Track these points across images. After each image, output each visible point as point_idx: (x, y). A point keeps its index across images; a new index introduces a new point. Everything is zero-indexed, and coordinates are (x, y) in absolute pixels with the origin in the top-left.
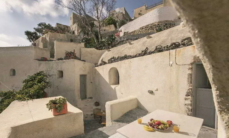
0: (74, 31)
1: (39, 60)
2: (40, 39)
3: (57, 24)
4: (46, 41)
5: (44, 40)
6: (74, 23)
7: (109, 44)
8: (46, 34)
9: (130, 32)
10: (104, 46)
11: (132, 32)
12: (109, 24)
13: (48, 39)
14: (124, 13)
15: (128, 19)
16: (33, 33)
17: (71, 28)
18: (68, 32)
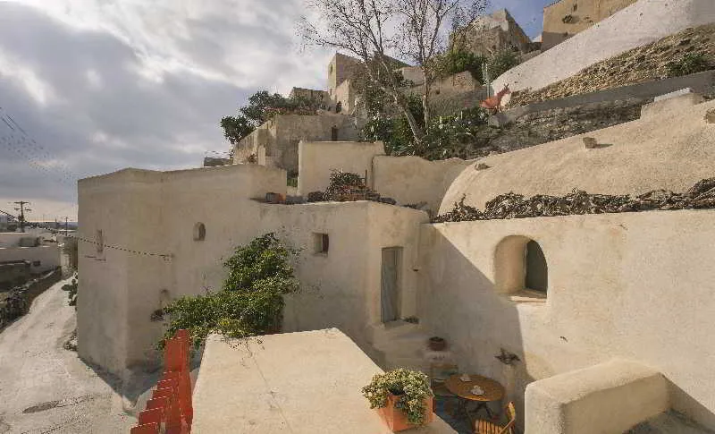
0: (340, 102)
1: (260, 200)
2: (255, 134)
3: (296, 90)
4: (268, 140)
5: (264, 135)
6: (340, 81)
7: (465, 140)
8: (269, 122)
9: (536, 88)
10: (446, 143)
11: (545, 90)
12: (455, 71)
13: (273, 132)
14: (505, 27)
15: (519, 45)
16: (239, 121)
17: (333, 97)
18: (324, 108)
